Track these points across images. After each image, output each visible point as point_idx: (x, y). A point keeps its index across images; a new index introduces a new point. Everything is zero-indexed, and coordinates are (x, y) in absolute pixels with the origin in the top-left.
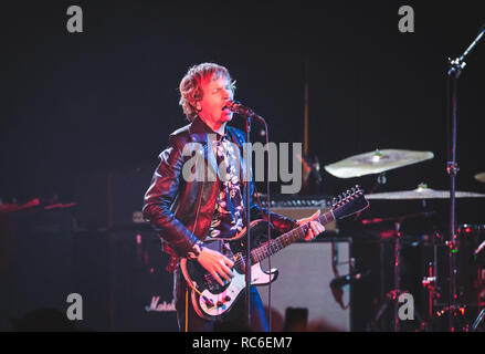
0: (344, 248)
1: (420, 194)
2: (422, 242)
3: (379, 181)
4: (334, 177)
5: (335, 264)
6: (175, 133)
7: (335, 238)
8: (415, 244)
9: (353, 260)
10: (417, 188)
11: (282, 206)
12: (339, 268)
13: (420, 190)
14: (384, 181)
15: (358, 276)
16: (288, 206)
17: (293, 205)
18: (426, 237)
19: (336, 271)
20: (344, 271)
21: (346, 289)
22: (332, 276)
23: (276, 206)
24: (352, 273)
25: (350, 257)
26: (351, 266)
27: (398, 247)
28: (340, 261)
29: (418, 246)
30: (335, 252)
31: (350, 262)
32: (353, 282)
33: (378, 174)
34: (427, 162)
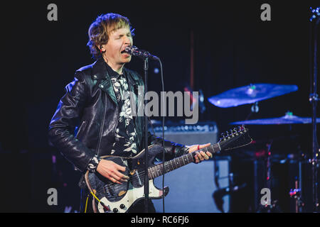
0: (224, 165)
1: (287, 120)
2: (289, 160)
3: (253, 109)
4: (217, 107)
5: (217, 179)
6: (80, 70)
7: (217, 157)
8: (283, 161)
9: (231, 175)
10: (284, 115)
11: (173, 131)
12: (220, 181)
13: (286, 117)
14: (257, 110)
15: (236, 188)
16: (177, 131)
17: (181, 130)
18: (291, 156)
19: (217, 184)
20: (224, 184)
21: (226, 199)
22: (214, 189)
23: (168, 130)
24: (231, 186)
25: (230, 173)
26: (230, 181)
27: (269, 164)
28: (221, 176)
29: (285, 163)
30: (217, 169)
31: (229, 177)
32: (231, 193)
33: (252, 104)
34: (292, 93)
